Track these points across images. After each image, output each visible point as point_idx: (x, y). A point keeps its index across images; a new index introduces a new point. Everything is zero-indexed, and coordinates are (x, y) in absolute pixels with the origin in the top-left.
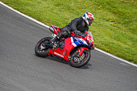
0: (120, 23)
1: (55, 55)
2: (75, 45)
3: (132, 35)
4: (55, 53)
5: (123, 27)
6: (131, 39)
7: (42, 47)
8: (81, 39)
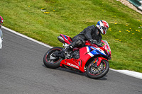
0: (52, 10)
1: (68, 66)
2: (92, 55)
3: (64, 23)
4: (69, 64)
5: (55, 15)
6: (64, 27)
7: (52, 58)
8: (98, 49)
